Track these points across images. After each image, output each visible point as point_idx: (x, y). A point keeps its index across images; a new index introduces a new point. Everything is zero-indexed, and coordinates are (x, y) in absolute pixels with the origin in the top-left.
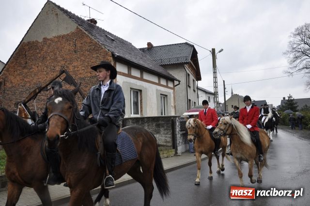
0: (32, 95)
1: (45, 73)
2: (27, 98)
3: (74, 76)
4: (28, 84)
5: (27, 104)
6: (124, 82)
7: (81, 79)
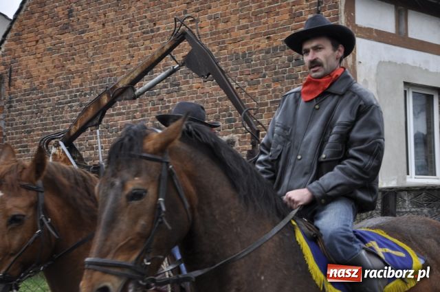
0: (91, 113)
1: (127, 43)
2: (75, 123)
3: (214, 50)
4: (78, 81)
5: (76, 142)
6: (380, 63)
7: (237, 58)
